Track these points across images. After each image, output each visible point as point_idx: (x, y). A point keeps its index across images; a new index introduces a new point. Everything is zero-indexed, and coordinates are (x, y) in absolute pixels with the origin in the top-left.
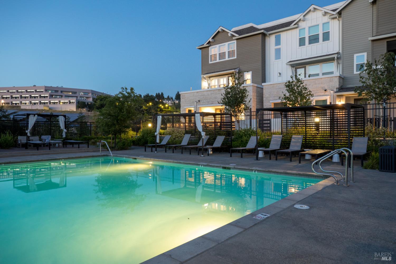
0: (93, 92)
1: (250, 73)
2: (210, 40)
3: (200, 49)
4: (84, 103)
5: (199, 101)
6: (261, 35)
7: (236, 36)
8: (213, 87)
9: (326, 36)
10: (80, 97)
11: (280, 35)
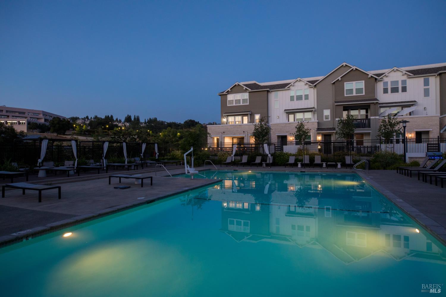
0: (45, 114)
1: (259, 115)
2: (229, 89)
3: (220, 95)
4: (36, 124)
5: (224, 132)
6: (266, 92)
7: (249, 90)
8: (230, 123)
9: (307, 97)
10: (30, 118)
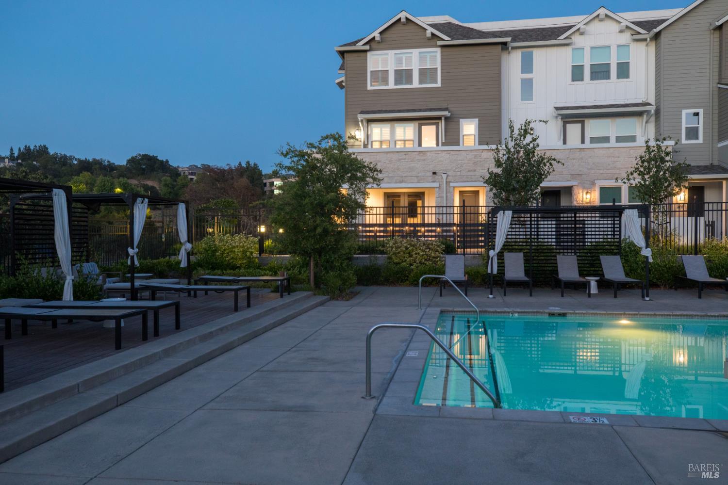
1: (474, 123)
2: (376, 35)
3: (341, 53)
7: (443, 40)
8: (378, 146)
9: (624, 70)
11: (532, 52)
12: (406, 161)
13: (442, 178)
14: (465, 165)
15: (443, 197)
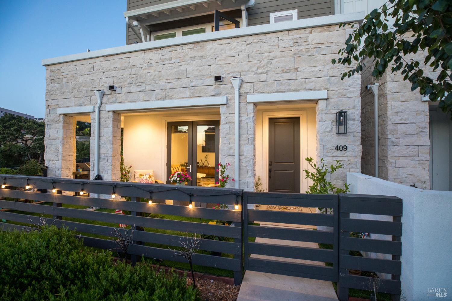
5: (112, 88)
12: (173, 61)
13: (232, 87)
14: (276, 60)
15: (234, 123)
